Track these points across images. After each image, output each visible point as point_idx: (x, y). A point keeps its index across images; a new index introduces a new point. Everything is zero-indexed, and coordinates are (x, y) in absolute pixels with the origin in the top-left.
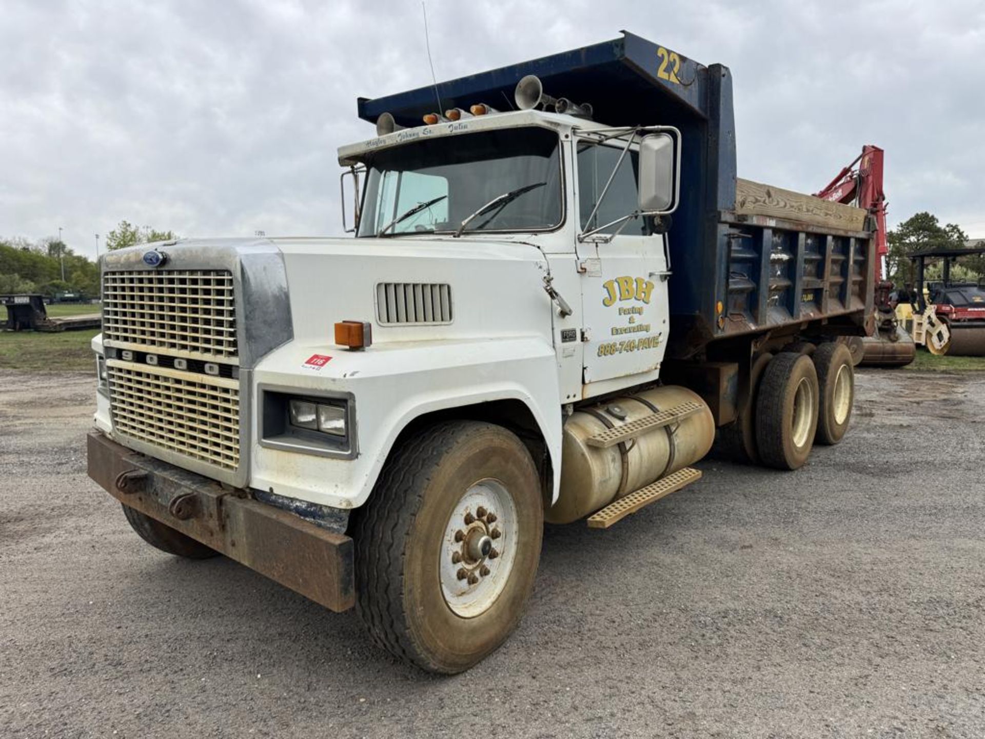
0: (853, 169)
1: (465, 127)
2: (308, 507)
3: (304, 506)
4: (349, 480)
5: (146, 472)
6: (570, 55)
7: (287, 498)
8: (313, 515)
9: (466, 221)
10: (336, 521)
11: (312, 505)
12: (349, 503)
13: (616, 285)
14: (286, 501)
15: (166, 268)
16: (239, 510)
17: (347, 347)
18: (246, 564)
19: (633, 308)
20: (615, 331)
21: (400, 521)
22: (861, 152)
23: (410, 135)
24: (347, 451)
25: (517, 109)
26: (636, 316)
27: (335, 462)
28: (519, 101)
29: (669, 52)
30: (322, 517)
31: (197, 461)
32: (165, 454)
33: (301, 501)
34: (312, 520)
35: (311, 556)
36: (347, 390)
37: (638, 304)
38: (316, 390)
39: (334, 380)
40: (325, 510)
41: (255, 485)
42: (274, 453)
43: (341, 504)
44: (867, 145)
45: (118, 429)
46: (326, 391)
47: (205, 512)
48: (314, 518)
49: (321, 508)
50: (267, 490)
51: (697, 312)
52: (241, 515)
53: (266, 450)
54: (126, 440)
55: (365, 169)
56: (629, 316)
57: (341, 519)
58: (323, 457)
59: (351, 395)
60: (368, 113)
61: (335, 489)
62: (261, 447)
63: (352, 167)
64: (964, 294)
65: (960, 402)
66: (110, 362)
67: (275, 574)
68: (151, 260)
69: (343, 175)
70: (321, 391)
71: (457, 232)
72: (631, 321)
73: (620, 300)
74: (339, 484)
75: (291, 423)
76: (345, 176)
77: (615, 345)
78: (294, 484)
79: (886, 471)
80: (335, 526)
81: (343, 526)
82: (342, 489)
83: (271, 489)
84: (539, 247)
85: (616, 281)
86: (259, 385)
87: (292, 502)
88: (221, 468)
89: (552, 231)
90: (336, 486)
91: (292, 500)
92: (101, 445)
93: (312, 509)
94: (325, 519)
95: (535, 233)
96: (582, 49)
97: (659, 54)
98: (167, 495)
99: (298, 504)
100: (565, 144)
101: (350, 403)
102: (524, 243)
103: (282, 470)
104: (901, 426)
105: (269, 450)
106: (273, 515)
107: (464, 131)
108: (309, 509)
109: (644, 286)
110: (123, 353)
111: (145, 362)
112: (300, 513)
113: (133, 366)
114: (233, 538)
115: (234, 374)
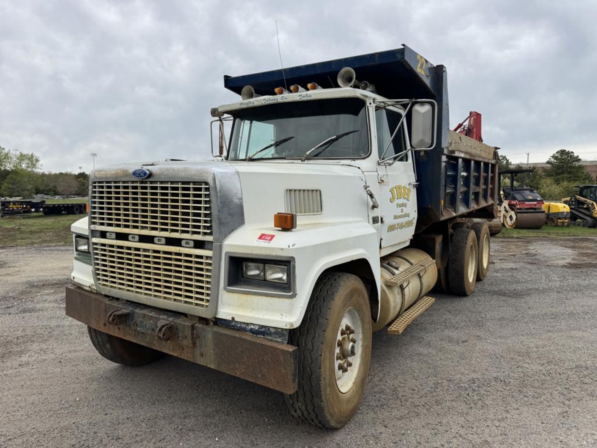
0: (464, 124)
1: (310, 96)
2: (260, 328)
3: (256, 328)
4: (290, 311)
5: (128, 311)
6: (368, 57)
7: (244, 323)
8: (263, 333)
9: (309, 152)
10: (280, 337)
11: (263, 327)
12: (292, 325)
13: (395, 189)
14: (243, 326)
15: (151, 179)
16: (209, 332)
17: (280, 229)
18: (212, 367)
19: (403, 203)
20: (396, 217)
21: (317, 335)
22: (468, 115)
23: (272, 100)
24: (290, 293)
25: (339, 87)
26: (404, 208)
27: (281, 300)
28: (340, 82)
29: (421, 57)
30: (270, 334)
31: (172, 302)
32: (142, 298)
33: (254, 325)
34: (262, 336)
35: (269, 359)
36: (290, 255)
37: (405, 201)
38: (269, 255)
39: (282, 249)
40: (272, 330)
41: (221, 315)
42: (236, 296)
43: (286, 326)
44: (472, 111)
45: (100, 284)
46: (276, 256)
47: (181, 335)
48: (264, 335)
49: (269, 329)
50: (230, 319)
51: (430, 206)
52: (210, 336)
53: (230, 294)
54: (106, 291)
55: (232, 118)
56: (401, 208)
57: (283, 335)
58: (272, 297)
59: (293, 258)
60: (230, 85)
61: (281, 316)
62: (225, 292)
63: (220, 118)
64: (523, 194)
65: (535, 255)
66: (94, 240)
67: (238, 372)
68: (139, 174)
69: (212, 122)
70: (272, 256)
71: (303, 158)
72: (402, 211)
73: (397, 199)
74: (283, 314)
75: (243, 277)
76: (213, 123)
77: (395, 225)
78: (250, 314)
79: (516, 295)
80: (279, 340)
81: (285, 339)
82: (286, 316)
83: (233, 318)
84: (359, 168)
85: (395, 188)
86: (226, 253)
87: (248, 326)
88: (193, 306)
89: (364, 158)
90: (282, 315)
91: (248, 324)
92: (80, 294)
93: (263, 330)
94: (273, 335)
95: (354, 159)
96: (376, 53)
97: (418, 58)
98: (146, 325)
99: (252, 327)
100: (369, 108)
101: (292, 263)
102: (350, 165)
103: (241, 306)
104: (512, 269)
105: (232, 294)
106: (237, 334)
107: (309, 98)
108: (260, 330)
109: (407, 190)
110: (108, 234)
111: (127, 239)
112: (254, 332)
113: (117, 242)
114: (202, 351)
115: (206, 246)
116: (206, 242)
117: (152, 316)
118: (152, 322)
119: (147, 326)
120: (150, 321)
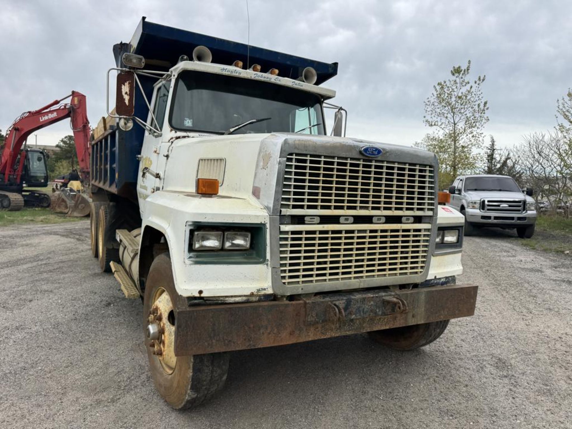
2: (446, 279)
11: (446, 278)
14: (438, 281)
16: (423, 294)
18: (422, 322)
22: (71, 93)
33: (443, 278)
40: (450, 279)
42: (437, 258)
48: (446, 284)
52: (423, 297)
53: (434, 257)
54: (296, 289)
57: (454, 280)
61: (457, 267)
62: (432, 257)
78: (445, 270)
83: (435, 277)
87: (440, 280)
88: (409, 275)
94: (450, 283)
99: (442, 280)
103: (439, 266)
107: (300, 87)
108: (446, 281)
110: (306, 218)
111: (338, 223)
112: (443, 284)
113: (323, 227)
114: (414, 313)
115: (423, 221)
116: (423, 217)
117: (373, 297)
118: (372, 303)
119: (365, 310)
120: (370, 303)
